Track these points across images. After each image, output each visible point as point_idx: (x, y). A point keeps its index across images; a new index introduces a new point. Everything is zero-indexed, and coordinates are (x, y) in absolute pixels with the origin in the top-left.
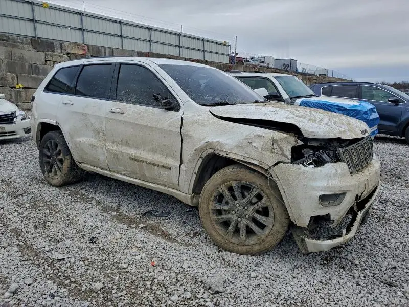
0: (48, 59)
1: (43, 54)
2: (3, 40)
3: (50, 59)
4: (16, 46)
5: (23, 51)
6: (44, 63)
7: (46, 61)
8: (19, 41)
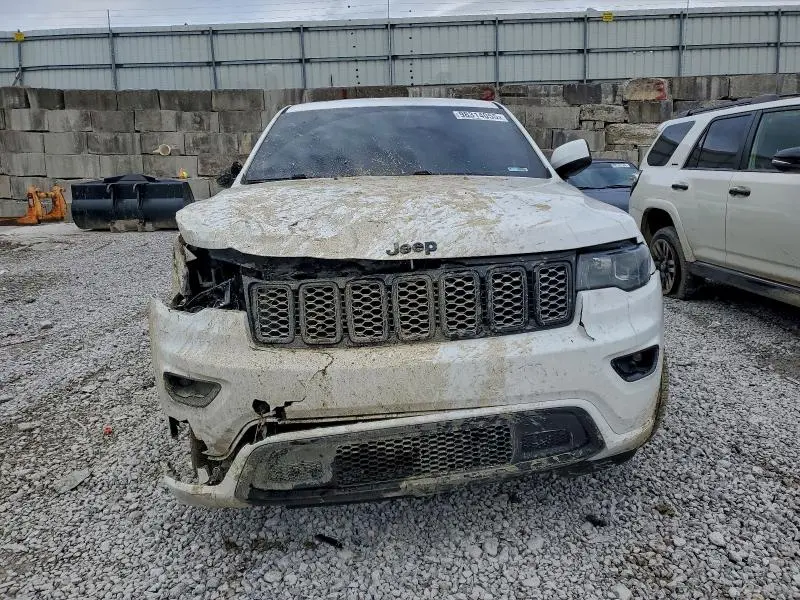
0: (584, 118)
1: (577, 110)
2: (519, 95)
3: (588, 116)
4: (538, 103)
5: (544, 110)
6: (576, 125)
7: (581, 122)
8: (543, 92)
